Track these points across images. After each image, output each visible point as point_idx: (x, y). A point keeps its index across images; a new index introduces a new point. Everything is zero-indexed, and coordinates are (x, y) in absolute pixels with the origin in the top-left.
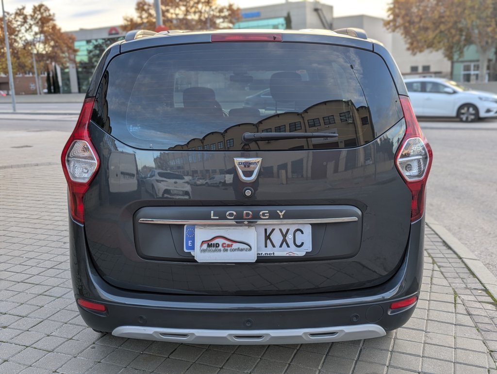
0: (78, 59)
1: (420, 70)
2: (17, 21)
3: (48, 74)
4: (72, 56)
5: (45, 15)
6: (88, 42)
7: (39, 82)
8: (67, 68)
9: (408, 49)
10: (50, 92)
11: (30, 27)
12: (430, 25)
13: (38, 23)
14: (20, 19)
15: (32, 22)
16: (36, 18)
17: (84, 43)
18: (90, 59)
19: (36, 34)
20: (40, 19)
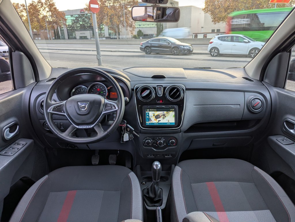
0: (67, 24)
1: (216, 31)
2: (39, 5)
3: (55, 31)
4: (64, 22)
5: (51, 3)
6: (72, 16)
7: (50, 34)
8: (63, 28)
9: (213, 21)
10: (56, 39)
11: (45, 9)
12: (223, 10)
13: (48, 6)
14: (40, 4)
15: (45, 6)
16: (47, 4)
17: (70, 16)
18: (73, 24)
19: (48, 12)
20: (49, 5)
